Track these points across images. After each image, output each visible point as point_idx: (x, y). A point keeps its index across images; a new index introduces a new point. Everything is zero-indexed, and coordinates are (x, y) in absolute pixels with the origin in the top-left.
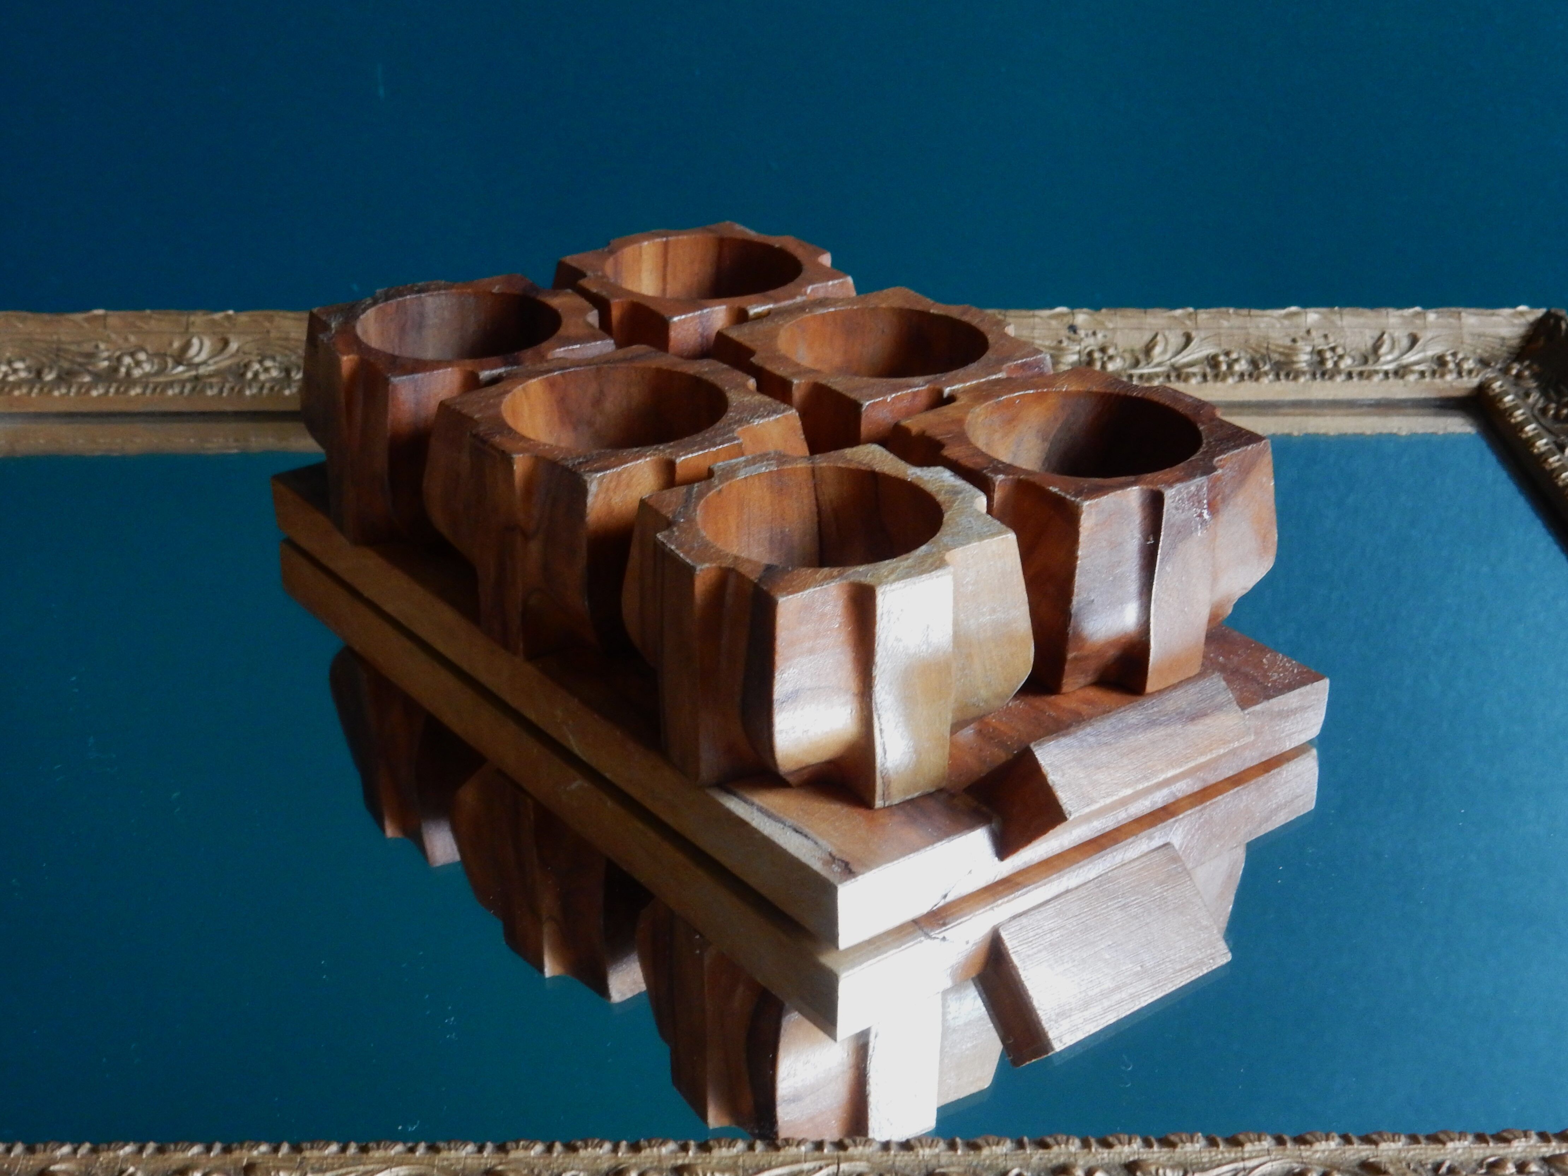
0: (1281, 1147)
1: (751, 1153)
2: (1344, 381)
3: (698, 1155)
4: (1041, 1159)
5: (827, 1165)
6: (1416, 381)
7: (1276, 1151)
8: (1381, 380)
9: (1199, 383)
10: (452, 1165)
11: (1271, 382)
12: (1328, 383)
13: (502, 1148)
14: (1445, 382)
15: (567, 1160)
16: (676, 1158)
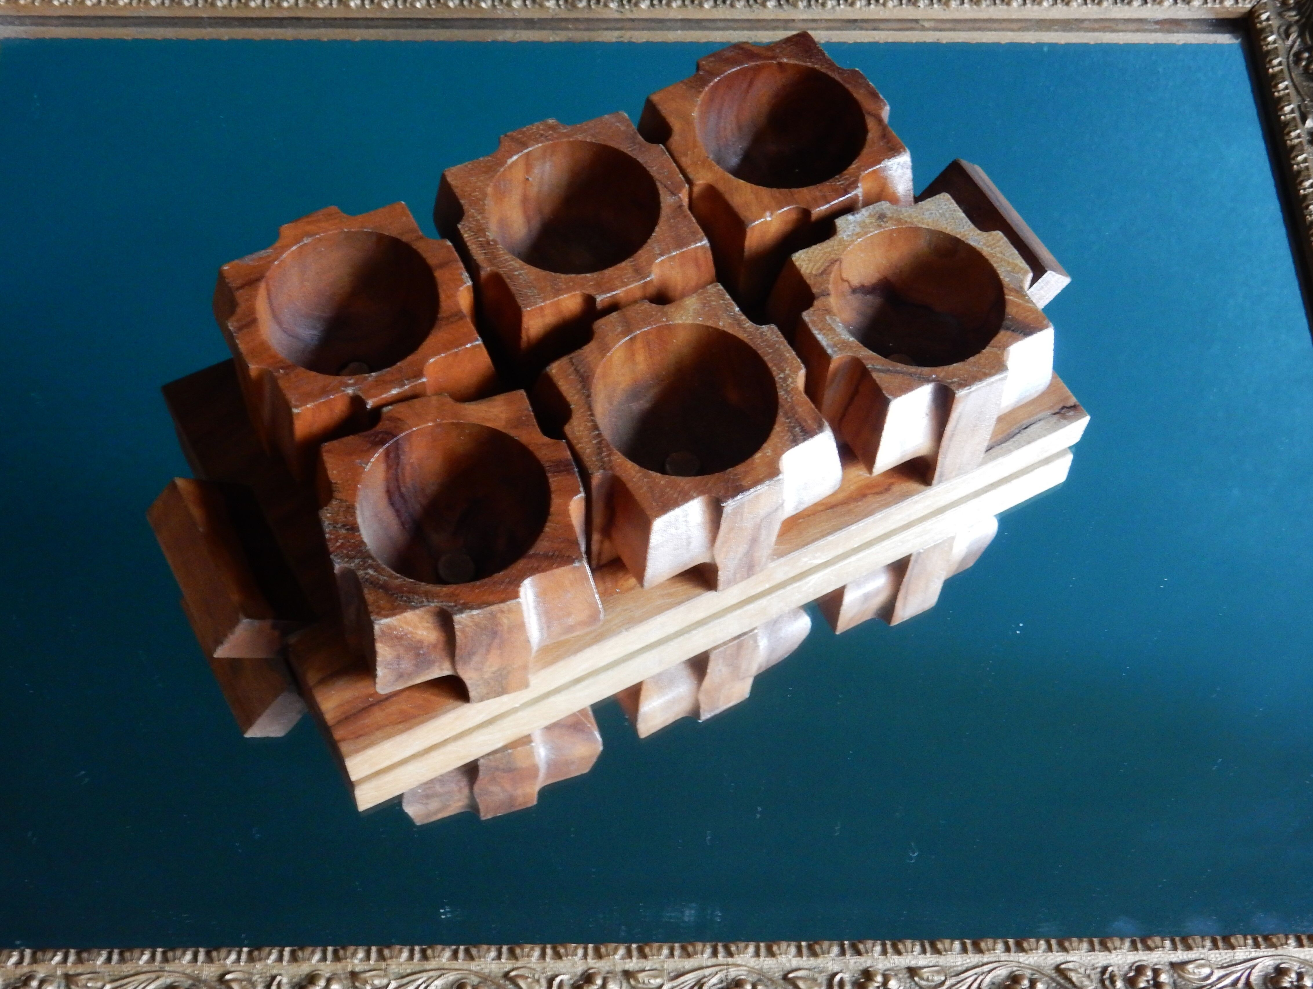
0: (1007, 954)
1: (671, 960)
2: (1139, 6)
3: (639, 960)
4: (855, 963)
5: (721, 971)
6: (1199, 7)
7: (1004, 957)
8: (1170, 6)
9: (1020, 6)
10: (482, 969)
11: (1079, 6)
12: (1127, 7)
13: (512, 954)
14: (1224, 7)
15: (555, 965)
16: (625, 963)
